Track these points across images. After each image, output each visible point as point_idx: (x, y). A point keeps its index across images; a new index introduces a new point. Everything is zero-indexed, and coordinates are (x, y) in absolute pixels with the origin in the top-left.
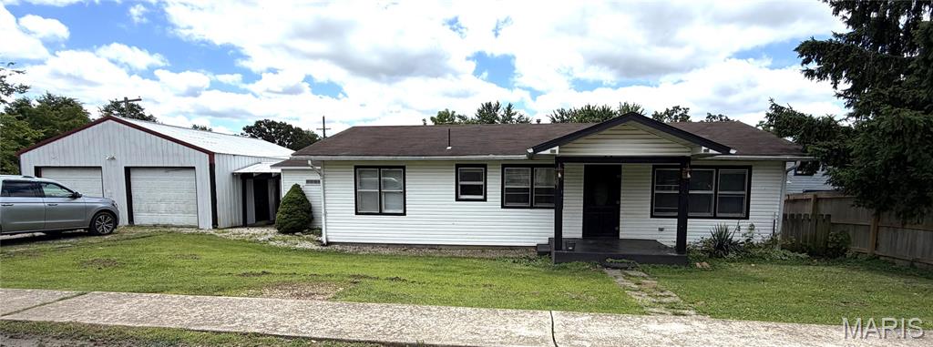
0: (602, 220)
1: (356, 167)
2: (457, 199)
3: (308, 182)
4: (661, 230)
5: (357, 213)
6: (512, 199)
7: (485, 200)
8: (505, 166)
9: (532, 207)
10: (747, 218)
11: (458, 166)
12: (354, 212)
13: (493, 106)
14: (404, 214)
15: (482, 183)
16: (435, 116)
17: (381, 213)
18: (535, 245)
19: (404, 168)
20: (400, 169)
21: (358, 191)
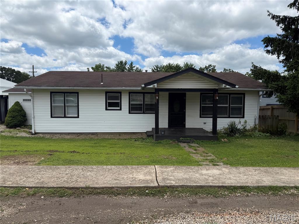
0: (177, 119)
1: (51, 93)
2: (106, 109)
3: (24, 100)
4: (205, 123)
5: (52, 117)
6: (134, 109)
7: (121, 109)
8: (132, 93)
9: (144, 113)
10: (243, 117)
11: (106, 93)
12: (50, 116)
13: (124, 62)
14: (78, 117)
15: (119, 101)
16: (94, 67)
17: (65, 117)
18: (145, 132)
19: (78, 93)
20: (76, 94)
21: (52, 105)
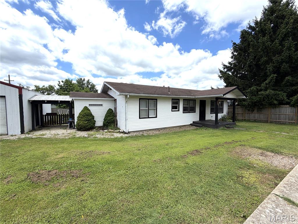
0: (202, 115)
1: (140, 99)
2: (172, 111)
3: (90, 105)
4: (212, 117)
5: (140, 118)
6: (185, 110)
7: (179, 111)
8: (185, 100)
9: (189, 113)
10: (223, 113)
11: (172, 99)
12: (139, 118)
13: (83, 79)
14: (156, 117)
15: (178, 105)
17: (149, 118)
18: (190, 124)
19: (156, 99)
20: (155, 100)
21: (140, 109)
